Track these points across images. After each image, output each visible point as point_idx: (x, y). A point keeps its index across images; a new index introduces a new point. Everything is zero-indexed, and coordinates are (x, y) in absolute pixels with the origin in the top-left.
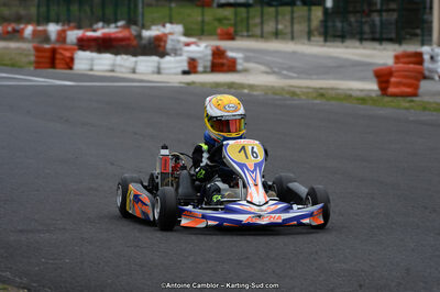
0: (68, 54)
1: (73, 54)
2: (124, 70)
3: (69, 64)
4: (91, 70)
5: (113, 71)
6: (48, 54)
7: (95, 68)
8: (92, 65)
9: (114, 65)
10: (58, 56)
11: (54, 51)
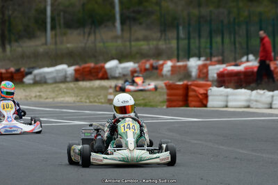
0: (202, 91)
1: (207, 91)
2: (260, 105)
3: (203, 101)
4: (227, 106)
5: (248, 107)
6: (180, 92)
7: (230, 104)
8: (227, 101)
9: (249, 101)
10: (191, 93)
11: (187, 88)
